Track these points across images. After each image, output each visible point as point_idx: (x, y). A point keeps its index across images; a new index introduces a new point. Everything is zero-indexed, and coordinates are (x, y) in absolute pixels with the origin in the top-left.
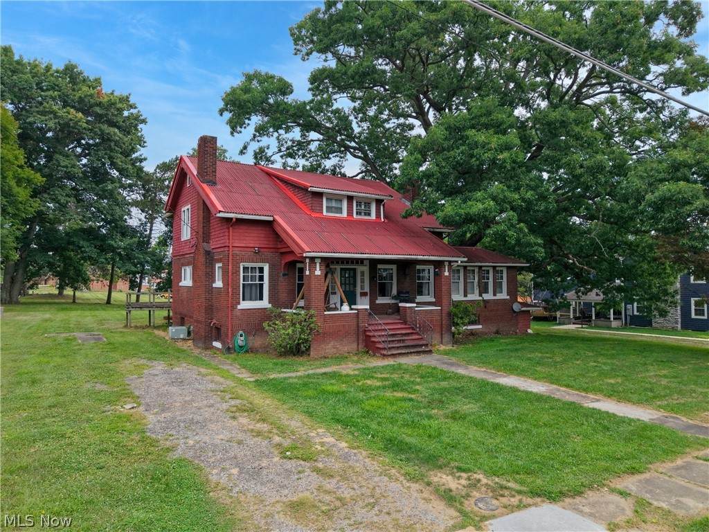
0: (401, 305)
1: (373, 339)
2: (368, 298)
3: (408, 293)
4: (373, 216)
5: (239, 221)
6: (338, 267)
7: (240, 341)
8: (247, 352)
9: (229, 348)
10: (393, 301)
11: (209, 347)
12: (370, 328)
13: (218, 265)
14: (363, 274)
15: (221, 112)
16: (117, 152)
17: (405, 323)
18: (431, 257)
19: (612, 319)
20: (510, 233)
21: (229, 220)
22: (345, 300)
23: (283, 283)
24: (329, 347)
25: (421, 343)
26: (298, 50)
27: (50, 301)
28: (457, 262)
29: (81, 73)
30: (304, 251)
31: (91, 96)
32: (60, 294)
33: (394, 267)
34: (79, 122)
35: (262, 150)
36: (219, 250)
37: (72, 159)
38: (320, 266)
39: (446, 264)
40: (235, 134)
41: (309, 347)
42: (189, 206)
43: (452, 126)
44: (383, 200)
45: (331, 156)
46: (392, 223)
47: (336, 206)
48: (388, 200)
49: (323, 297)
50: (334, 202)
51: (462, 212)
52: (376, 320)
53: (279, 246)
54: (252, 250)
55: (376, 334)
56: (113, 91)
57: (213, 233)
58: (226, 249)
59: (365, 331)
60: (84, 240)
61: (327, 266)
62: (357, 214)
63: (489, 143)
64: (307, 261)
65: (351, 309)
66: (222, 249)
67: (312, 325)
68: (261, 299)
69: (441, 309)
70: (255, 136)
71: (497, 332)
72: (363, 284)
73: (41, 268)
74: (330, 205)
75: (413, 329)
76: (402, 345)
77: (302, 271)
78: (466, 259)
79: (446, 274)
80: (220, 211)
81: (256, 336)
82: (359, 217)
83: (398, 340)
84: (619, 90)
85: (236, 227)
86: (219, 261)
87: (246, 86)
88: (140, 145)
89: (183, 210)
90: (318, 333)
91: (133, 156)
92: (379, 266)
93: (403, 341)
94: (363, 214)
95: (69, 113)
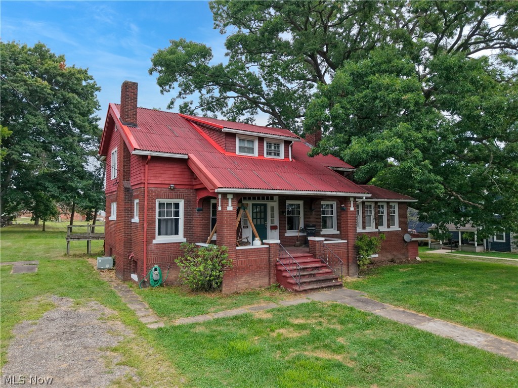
0: (310, 238)
1: (284, 274)
2: (278, 231)
3: (314, 226)
4: (282, 156)
5: (155, 159)
6: (250, 203)
7: (155, 275)
8: (161, 285)
9: (144, 282)
10: (301, 234)
11: (127, 279)
12: (281, 262)
13: (136, 201)
14: (272, 209)
15: (151, 72)
16: (75, 113)
17: (314, 256)
18: (338, 193)
19: (476, 245)
20: (416, 169)
21: (145, 157)
22: (257, 234)
23: (198, 218)
24: (241, 283)
25: (331, 276)
26: (217, 25)
27: (27, 229)
28: (362, 198)
29: (48, 51)
30: (216, 187)
31: (55, 68)
32: (36, 224)
33: (301, 203)
34: (45, 88)
35: (186, 105)
36: (137, 187)
37: (39, 118)
38: (232, 201)
39: (352, 199)
40: (164, 92)
41: (221, 283)
42: (116, 149)
43: (355, 72)
44: (291, 142)
45: (244, 112)
46: (298, 162)
47: (248, 146)
48: (295, 141)
49: (235, 232)
50: (246, 142)
51: (369, 149)
52: (286, 254)
53: (194, 183)
54: (167, 186)
55: (288, 268)
56: (74, 65)
57: (133, 172)
58: (142, 185)
59: (277, 265)
60: (49, 182)
61: (240, 202)
62: (267, 154)
63: (392, 85)
64: (220, 196)
65: (263, 244)
66: (139, 186)
67: (224, 262)
68: (177, 233)
69: (348, 243)
70: (180, 93)
71: (392, 261)
72: (273, 218)
73: (18, 204)
74: (242, 145)
75: (322, 262)
76: (313, 280)
77: (215, 206)
78: (370, 195)
79: (352, 209)
80: (135, 149)
81: (171, 269)
82: (269, 157)
83: (309, 275)
84: (498, 45)
85: (152, 165)
86: (137, 197)
87: (172, 49)
88: (96, 108)
89: (112, 153)
90: (230, 269)
91: (91, 117)
92: (288, 202)
93: (314, 275)
94: (273, 154)
95: (37, 82)
